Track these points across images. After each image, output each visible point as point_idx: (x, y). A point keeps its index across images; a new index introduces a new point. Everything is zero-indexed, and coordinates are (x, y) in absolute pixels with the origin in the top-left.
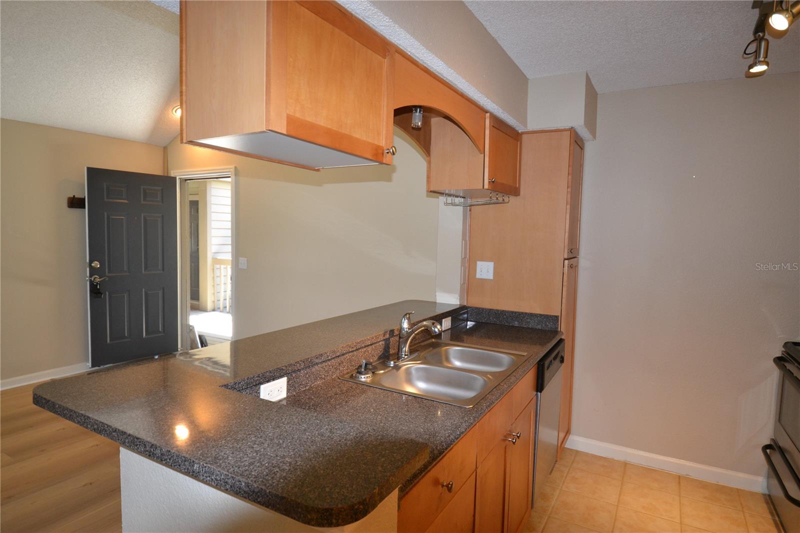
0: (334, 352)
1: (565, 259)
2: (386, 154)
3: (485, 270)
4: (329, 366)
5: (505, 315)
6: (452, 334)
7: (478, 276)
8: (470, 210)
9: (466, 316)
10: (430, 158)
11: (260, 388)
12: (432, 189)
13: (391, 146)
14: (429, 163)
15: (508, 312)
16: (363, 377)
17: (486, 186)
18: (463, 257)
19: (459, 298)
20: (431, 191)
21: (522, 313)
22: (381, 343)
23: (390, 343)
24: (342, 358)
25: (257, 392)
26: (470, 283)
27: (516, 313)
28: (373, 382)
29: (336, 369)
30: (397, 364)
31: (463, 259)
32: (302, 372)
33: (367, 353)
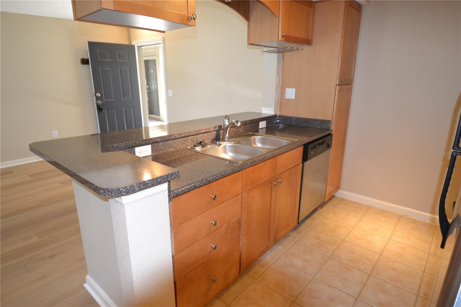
0: (179, 134)
1: (337, 85)
2: (191, 19)
3: (290, 93)
4: (178, 142)
5: (300, 120)
6: (266, 130)
7: (286, 97)
8: (283, 56)
9: (278, 121)
10: (249, 23)
11: (134, 149)
12: (250, 43)
13: (192, 15)
14: (249, 25)
15: (302, 118)
16: (197, 148)
17: (280, 39)
18: (277, 86)
19: (274, 110)
20: (250, 44)
21: (310, 119)
22: (213, 132)
23: (220, 133)
24: (187, 138)
25: (133, 151)
26: (282, 101)
27: (306, 119)
28: (201, 151)
29: (183, 144)
30: (220, 143)
31: (277, 87)
32: (160, 143)
33: (204, 137)
